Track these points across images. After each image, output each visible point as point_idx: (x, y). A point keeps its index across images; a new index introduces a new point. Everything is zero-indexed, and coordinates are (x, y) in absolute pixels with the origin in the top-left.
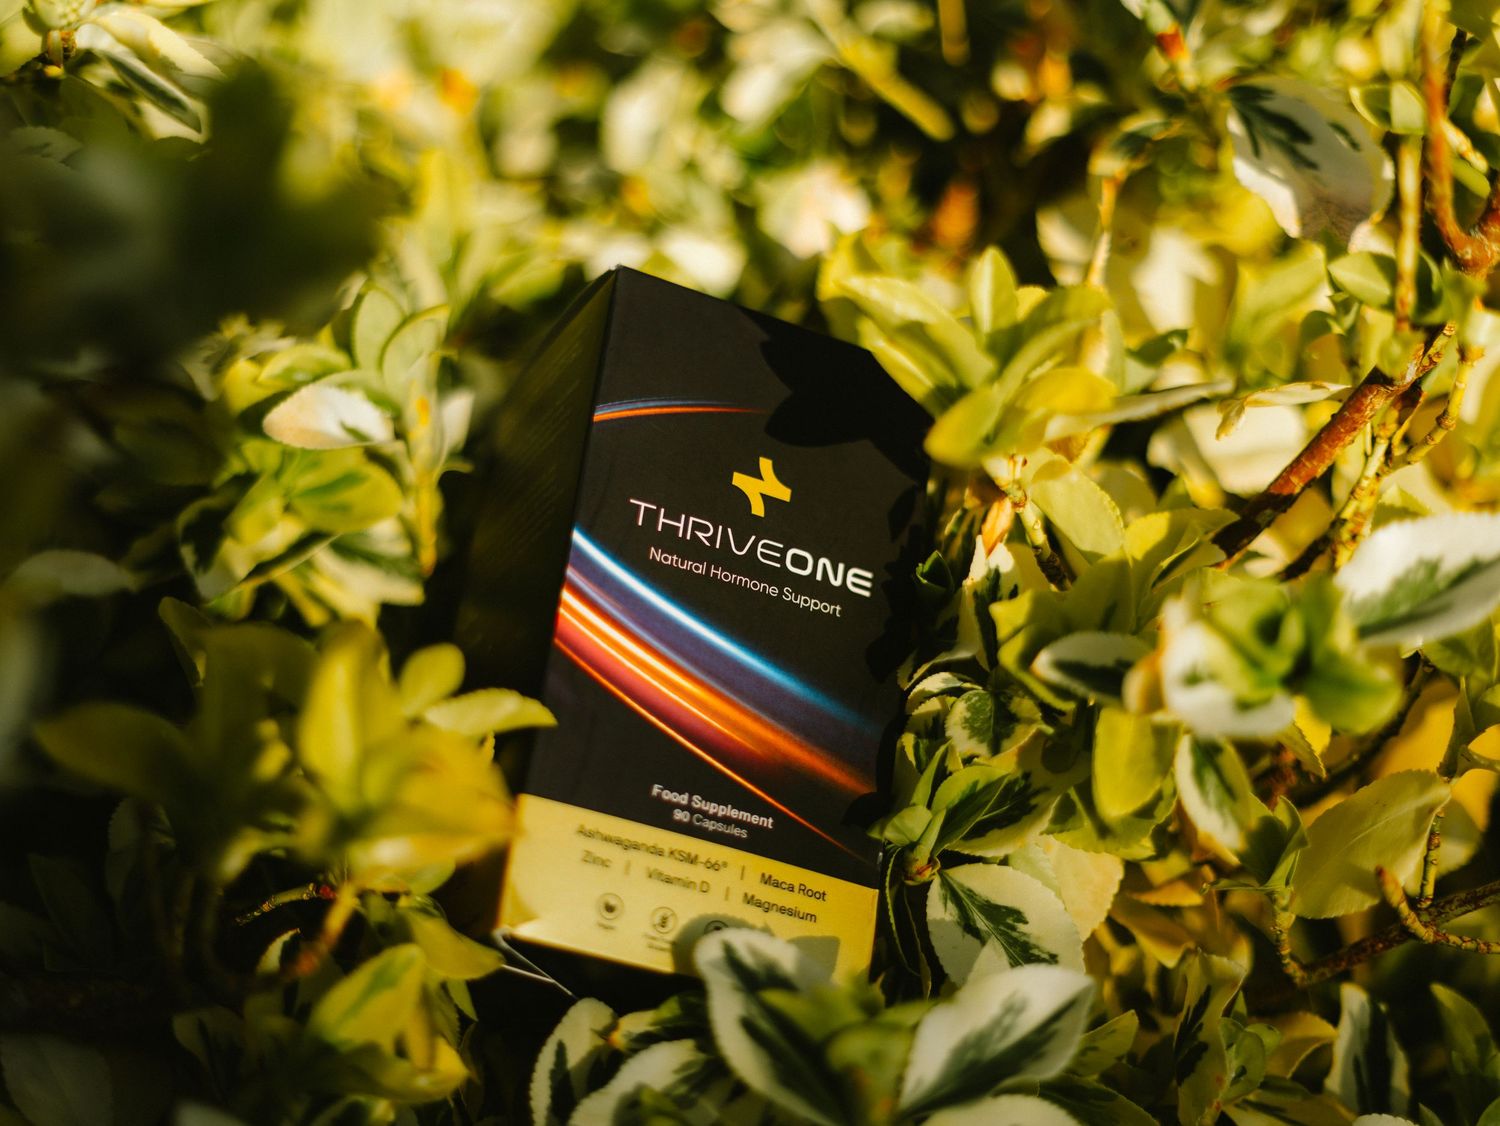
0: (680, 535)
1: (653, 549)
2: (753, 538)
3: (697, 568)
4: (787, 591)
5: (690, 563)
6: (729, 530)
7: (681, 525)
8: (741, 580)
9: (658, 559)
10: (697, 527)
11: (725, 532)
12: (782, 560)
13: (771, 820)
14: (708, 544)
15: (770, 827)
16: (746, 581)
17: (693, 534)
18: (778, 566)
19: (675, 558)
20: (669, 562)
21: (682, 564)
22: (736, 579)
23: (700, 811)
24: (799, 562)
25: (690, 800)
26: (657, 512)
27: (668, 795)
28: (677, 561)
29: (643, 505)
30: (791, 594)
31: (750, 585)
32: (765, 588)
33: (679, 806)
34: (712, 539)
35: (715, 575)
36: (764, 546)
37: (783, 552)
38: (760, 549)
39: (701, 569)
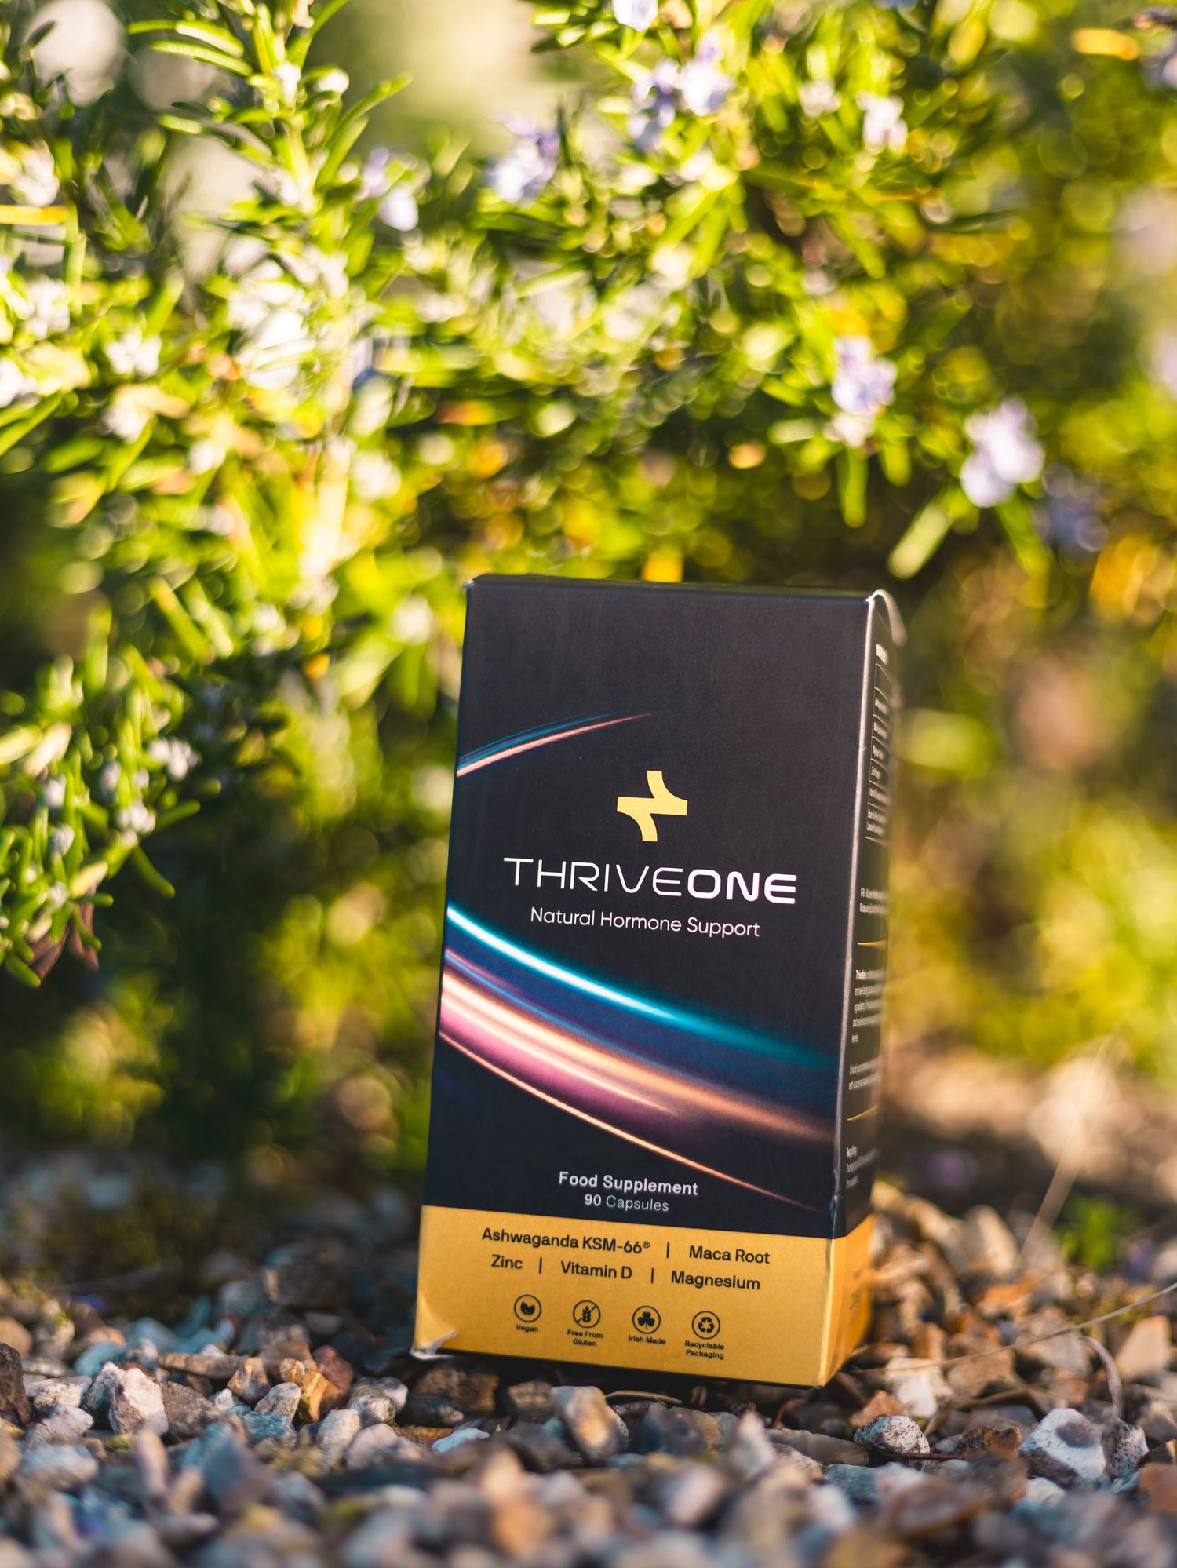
0: (563, 886)
1: (533, 909)
2: (647, 868)
3: (585, 920)
4: (692, 921)
5: (576, 916)
6: (618, 867)
7: (563, 875)
8: (636, 922)
9: (540, 920)
10: (580, 872)
11: (613, 872)
12: (683, 887)
13: (695, 1186)
14: (594, 889)
15: (695, 1193)
16: (643, 922)
17: (577, 881)
18: (679, 894)
19: (559, 913)
20: (553, 920)
21: (568, 920)
22: (630, 921)
23: (613, 1191)
24: (704, 884)
25: (600, 1181)
26: (536, 864)
27: (575, 1181)
28: (561, 917)
29: (518, 861)
30: (697, 924)
31: (648, 924)
32: (665, 924)
33: (588, 1190)
34: (599, 883)
35: (607, 922)
36: (661, 876)
37: (684, 878)
38: (655, 881)
39: (590, 919)
